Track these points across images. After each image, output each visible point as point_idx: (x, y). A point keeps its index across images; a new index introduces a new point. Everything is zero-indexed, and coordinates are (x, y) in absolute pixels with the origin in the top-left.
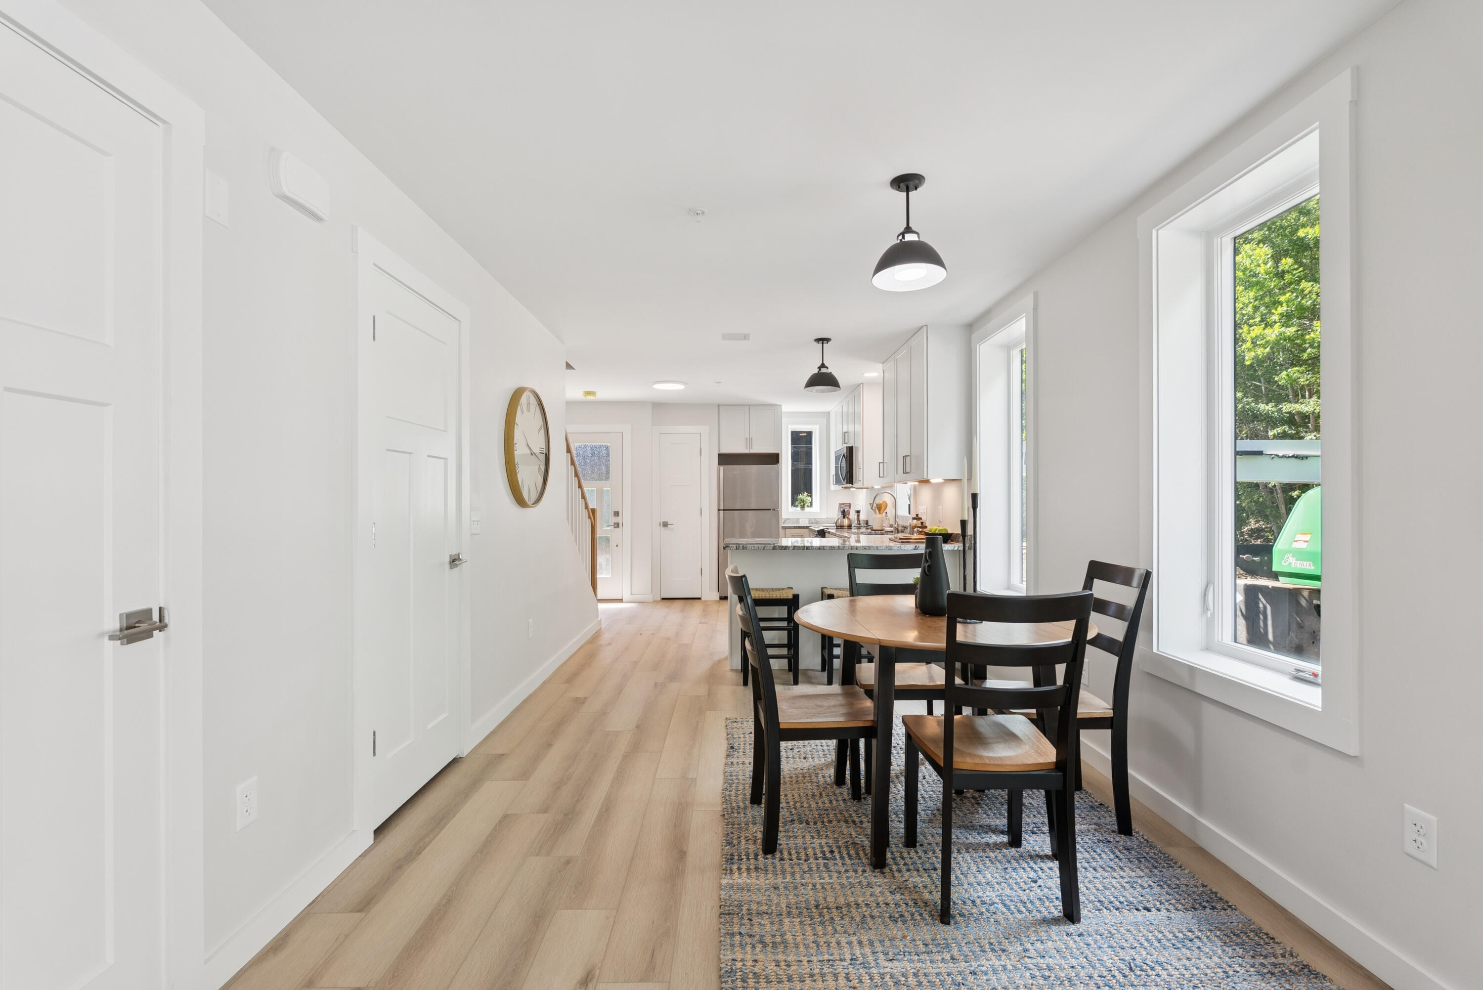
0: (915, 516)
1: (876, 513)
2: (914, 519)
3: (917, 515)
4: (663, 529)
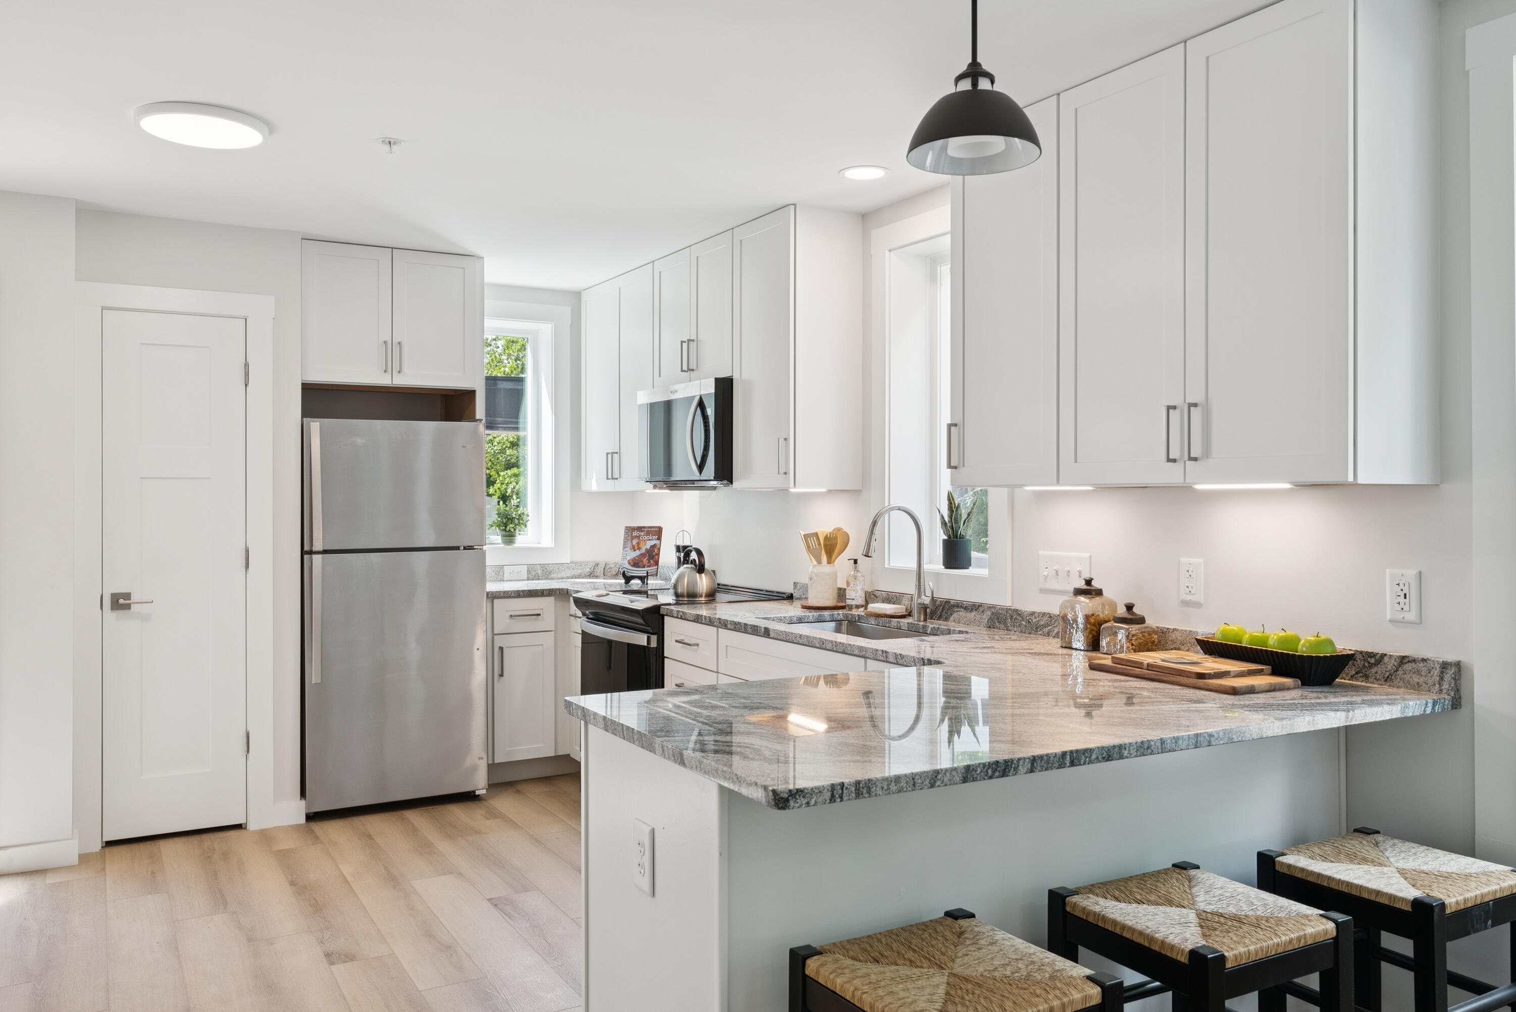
0: (1081, 584)
1: (819, 562)
2: (1079, 592)
3: (1089, 582)
4: (111, 616)
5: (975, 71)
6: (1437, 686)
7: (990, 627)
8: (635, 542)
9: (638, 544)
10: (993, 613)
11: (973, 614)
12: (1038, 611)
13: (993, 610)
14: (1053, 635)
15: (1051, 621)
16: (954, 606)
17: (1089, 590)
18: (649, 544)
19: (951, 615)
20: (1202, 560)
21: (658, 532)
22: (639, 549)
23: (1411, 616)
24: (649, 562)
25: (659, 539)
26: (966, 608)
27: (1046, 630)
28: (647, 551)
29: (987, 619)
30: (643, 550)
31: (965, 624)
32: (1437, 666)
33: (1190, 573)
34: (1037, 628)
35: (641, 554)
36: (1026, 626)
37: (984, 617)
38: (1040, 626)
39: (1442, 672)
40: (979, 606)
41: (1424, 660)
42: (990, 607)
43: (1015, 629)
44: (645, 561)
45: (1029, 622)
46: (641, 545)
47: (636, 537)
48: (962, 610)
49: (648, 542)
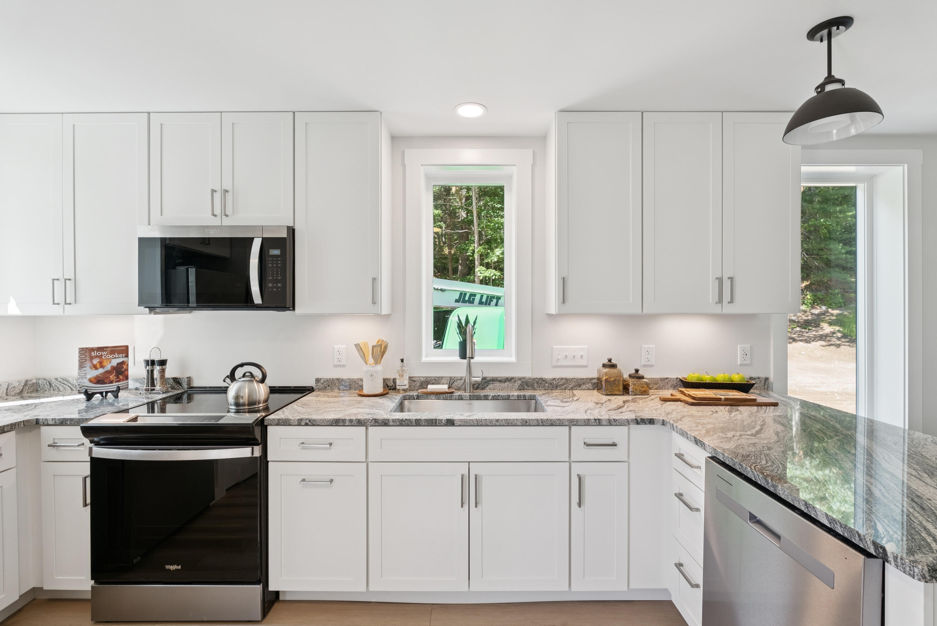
3: (610, 361)
5: (830, 79)
6: (763, 387)
7: (520, 390)
8: (95, 361)
9: (101, 363)
10: (522, 382)
11: (506, 384)
12: (558, 378)
13: (523, 380)
14: (569, 388)
15: (567, 382)
16: (490, 381)
17: (610, 365)
18: (115, 362)
19: (487, 386)
20: (654, 346)
21: (124, 350)
22: (102, 366)
23: (748, 362)
24: (118, 377)
25: (127, 356)
26: (500, 381)
27: (564, 387)
28: (113, 368)
29: (518, 386)
30: (108, 367)
31: (499, 390)
32: (763, 380)
33: (649, 352)
34: (557, 387)
35: (106, 372)
36: (548, 386)
37: (516, 384)
38: (559, 385)
39: (765, 382)
40: (511, 379)
41: (758, 378)
42: (520, 379)
43: (540, 389)
44: (112, 377)
45: (551, 384)
46: (105, 363)
47: (97, 357)
48: (497, 382)
49: (113, 360)
